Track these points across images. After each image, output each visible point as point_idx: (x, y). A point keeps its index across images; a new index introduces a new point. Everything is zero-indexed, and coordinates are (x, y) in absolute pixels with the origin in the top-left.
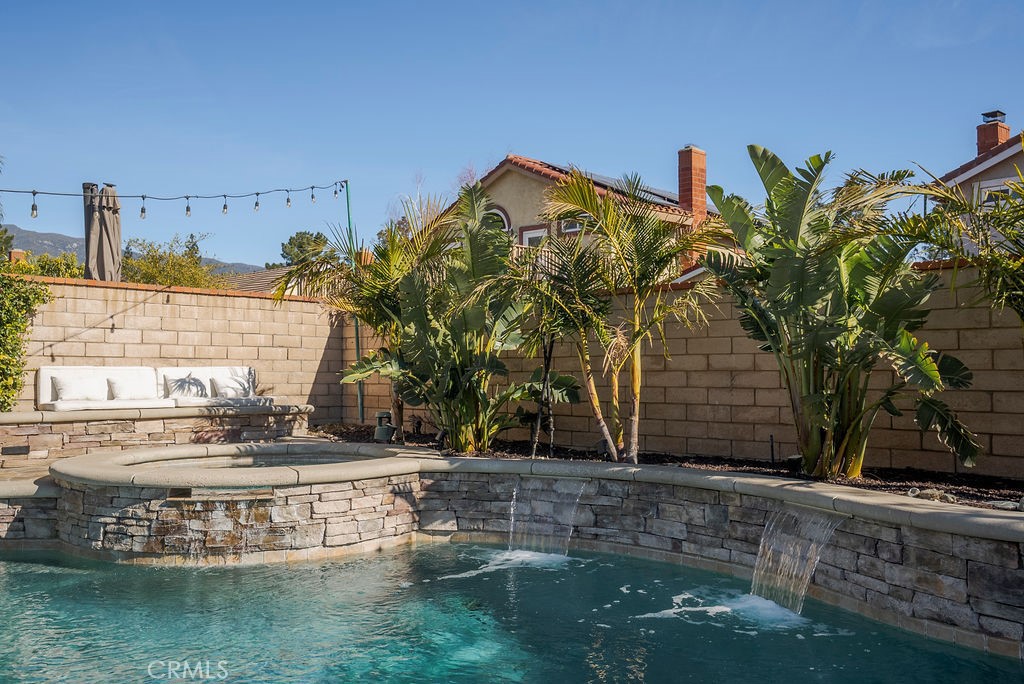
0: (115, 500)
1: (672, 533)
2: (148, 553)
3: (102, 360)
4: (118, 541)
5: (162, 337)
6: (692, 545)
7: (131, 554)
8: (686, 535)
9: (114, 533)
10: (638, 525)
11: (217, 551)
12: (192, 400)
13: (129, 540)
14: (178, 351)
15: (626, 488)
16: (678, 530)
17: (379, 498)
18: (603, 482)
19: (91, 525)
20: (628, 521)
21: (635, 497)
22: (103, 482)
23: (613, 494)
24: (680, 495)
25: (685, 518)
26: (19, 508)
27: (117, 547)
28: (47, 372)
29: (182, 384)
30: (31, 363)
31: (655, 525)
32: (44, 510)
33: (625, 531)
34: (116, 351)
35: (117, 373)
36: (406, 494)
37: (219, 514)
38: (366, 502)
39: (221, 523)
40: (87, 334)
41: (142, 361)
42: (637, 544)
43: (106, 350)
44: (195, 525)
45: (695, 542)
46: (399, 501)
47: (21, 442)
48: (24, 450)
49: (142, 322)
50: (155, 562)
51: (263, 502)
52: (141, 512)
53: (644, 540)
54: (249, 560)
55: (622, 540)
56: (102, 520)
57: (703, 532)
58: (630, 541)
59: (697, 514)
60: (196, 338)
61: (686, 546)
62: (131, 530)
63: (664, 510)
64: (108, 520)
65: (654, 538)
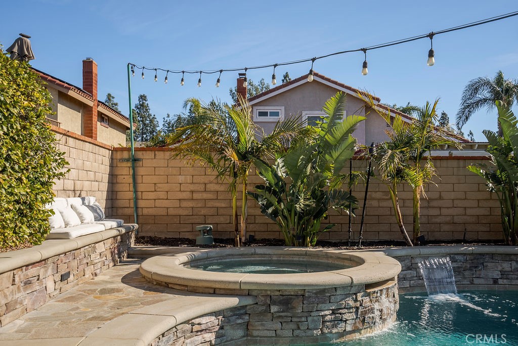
0: (333, 298)
1: (493, 276)
2: (356, 330)
4: (335, 326)
6: (505, 280)
7: (344, 333)
8: (500, 276)
9: (330, 321)
10: (473, 274)
11: (384, 321)
13: (344, 324)
14: (69, 184)
15: (465, 257)
16: (496, 274)
18: (452, 255)
19: (310, 319)
20: (467, 273)
21: (470, 261)
22: (321, 286)
23: (458, 261)
24: (497, 258)
25: (500, 268)
26: (220, 317)
27: (334, 331)
31: (483, 273)
32: (240, 316)
33: (465, 278)
37: (384, 297)
39: (385, 302)
42: (472, 284)
44: (377, 306)
45: (507, 279)
50: (357, 336)
52: (351, 303)
53: (476, 281)
55: (464, 283)
56: (323, 313)
57: (512, 274)
58: (469, 283)
59: (506, 266)
61: (500, 281)
62: (345, 317)
63: (487, 266)
64: (327, 312)
65: (482, 280)
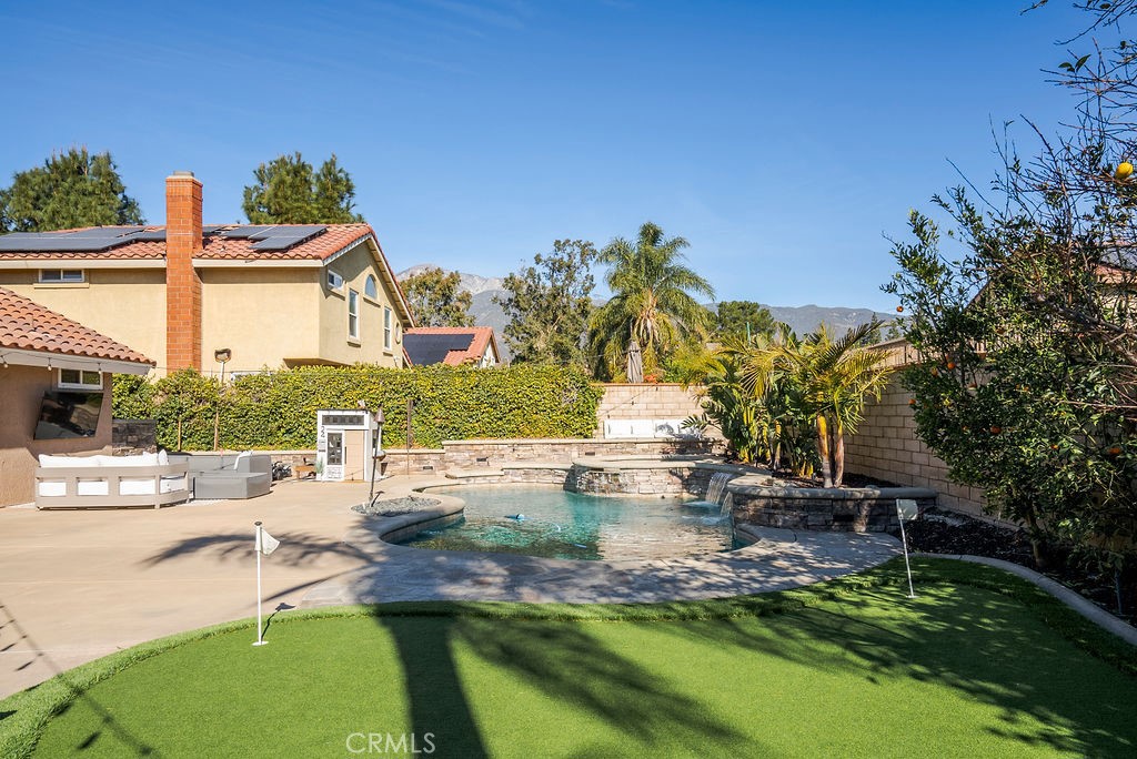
2: (587, 490)
3: (630, 417)
5: (656, 406)
11: (603, 491)
12: (663, 434)
14: (664, 412)
17: (664, 477)
28: (607, 422)
29: (661, 427)
30: (602, 418)
34: (636, 413)
35: (636, 423)
36: (681, 477)
37: (603, 478)
38: (657, 478)
39: (604, 481)
40: (623, 406)
41: (647, 417)
43: (631, 413)
44: (596, 481)
46: (675, 478)
47: (593, 451)
48: (593, 454)
49: (648, 400)
50: (588, 494)
51: (616, 475)
52: (585, 476)
54: (613, 495)
60: (672, 406)
62: (583, 481)
64: (580, 478)
